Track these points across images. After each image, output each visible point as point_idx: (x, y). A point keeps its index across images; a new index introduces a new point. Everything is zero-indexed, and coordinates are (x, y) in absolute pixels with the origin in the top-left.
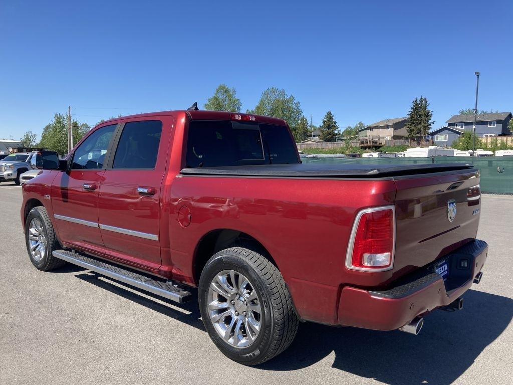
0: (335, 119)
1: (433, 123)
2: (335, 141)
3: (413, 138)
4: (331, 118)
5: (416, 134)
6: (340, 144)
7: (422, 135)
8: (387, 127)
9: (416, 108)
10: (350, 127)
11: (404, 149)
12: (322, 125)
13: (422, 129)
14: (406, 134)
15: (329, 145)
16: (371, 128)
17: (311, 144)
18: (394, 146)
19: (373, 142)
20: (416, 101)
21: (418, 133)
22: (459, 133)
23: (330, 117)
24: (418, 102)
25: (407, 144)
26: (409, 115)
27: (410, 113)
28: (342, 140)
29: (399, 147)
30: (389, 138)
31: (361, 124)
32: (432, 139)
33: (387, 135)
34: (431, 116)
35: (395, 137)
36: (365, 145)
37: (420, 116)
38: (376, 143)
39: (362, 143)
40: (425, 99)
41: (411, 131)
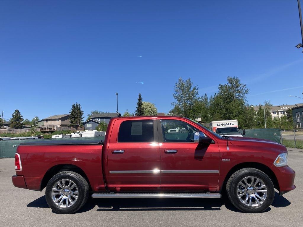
0: (21, 114)
1: (84, 117)
2: (22, 128)
3: (73, 126)
4: (19, 114)
5: (75, 123)
6: (27, 130)
7: (78, 124)
8: (57, 120)
9: (74, 109)
11: (69, 132)
12: (12, 118)
13: (78, 121)
14: (70, 124)
15: (19, 131)
16: (47, 120)
17: (5, 130)
18: (62, 131)
19: (50, 129)
20: (74, 105)
21: (76, 123)
22: (98, 123)
23: (17, 113)
24: (75, 106)
25: (70, 129)
26: (70, 113)
27: (71, 112)
28: (27, 128)
29: (65, 131)
30: (59, 126)
31: (37, 118)
32: (84, 126)
33: (58, 124)
34: (83, 113)
35: (62, 126)
36: (44, 130)
37: (77, 114)
38: (51, 129)
39: (42, 129)
40: (79, 104)
41: (72, 122)
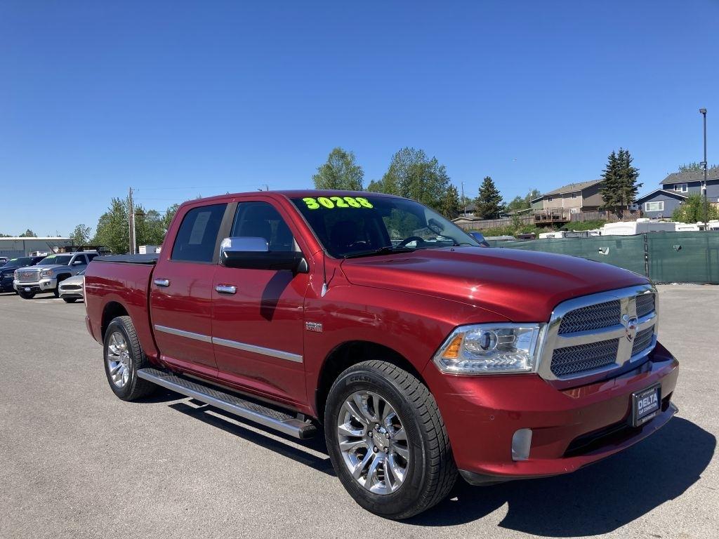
0: (497, 187)
1: (640, 185)
2: (499, 218)
3: (612, 209)
4: (491, 186)
5: (616, 202)
6: (506, 222)
7: (625, 204)
8: (573, 195)
9: (613, 166)
10: (519, 198)
11: (600, 224)
12: (479, 196)
13: (624, 196)
14: (602, 203)
15: (491, 224)
16: (549, 197)
17: (465, 223)
18: (585, 221)
19: (554, 217)
20: (613, 156)
21: (619, 201)
22: (680, 199)
23: (489, 184)
24: (617, 157)
25: (603, 217)
26: (603, 176)
27: (604, 173)
28: (508, 216)
29: (591, 222)
30: (576, 210)
31: (535, 192)
32: (640, 208)
33: (574, 206)
34: (637, 175)
35: (585, 209)
36: (542, 221)
37: (621, 176)
38: (558, 217)
39: (538, 218)
40: (627, 152)
41: (608, 199)
